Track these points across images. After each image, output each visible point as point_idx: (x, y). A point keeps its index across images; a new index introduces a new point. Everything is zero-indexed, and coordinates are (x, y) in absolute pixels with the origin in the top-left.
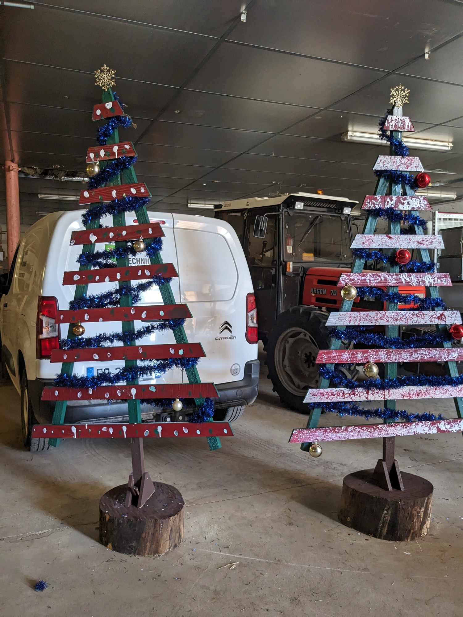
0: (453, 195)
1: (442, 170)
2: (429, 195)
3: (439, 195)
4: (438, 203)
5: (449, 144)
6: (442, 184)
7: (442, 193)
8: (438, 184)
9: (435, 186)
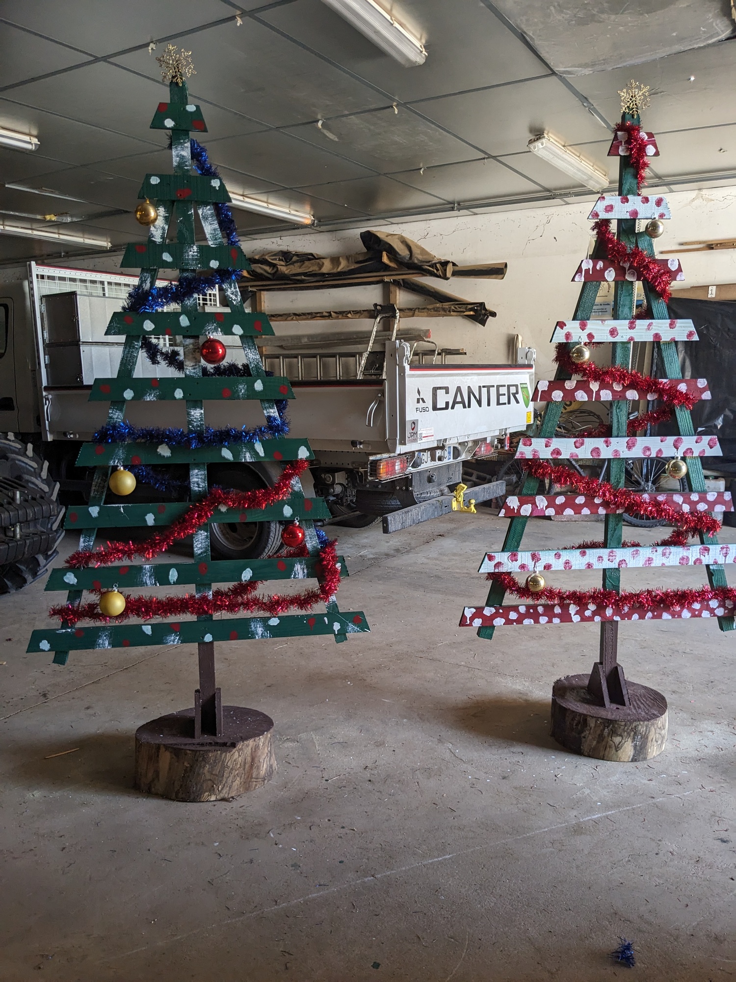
0: (105, 241)
1: (57, 192)
2: (62, 237)
3: (79, 240)
4: (88, 254)
5: (32, 138)
6: (75, 220)
7: (86, 236)
8: (69, 220)
9: (64, 221)
